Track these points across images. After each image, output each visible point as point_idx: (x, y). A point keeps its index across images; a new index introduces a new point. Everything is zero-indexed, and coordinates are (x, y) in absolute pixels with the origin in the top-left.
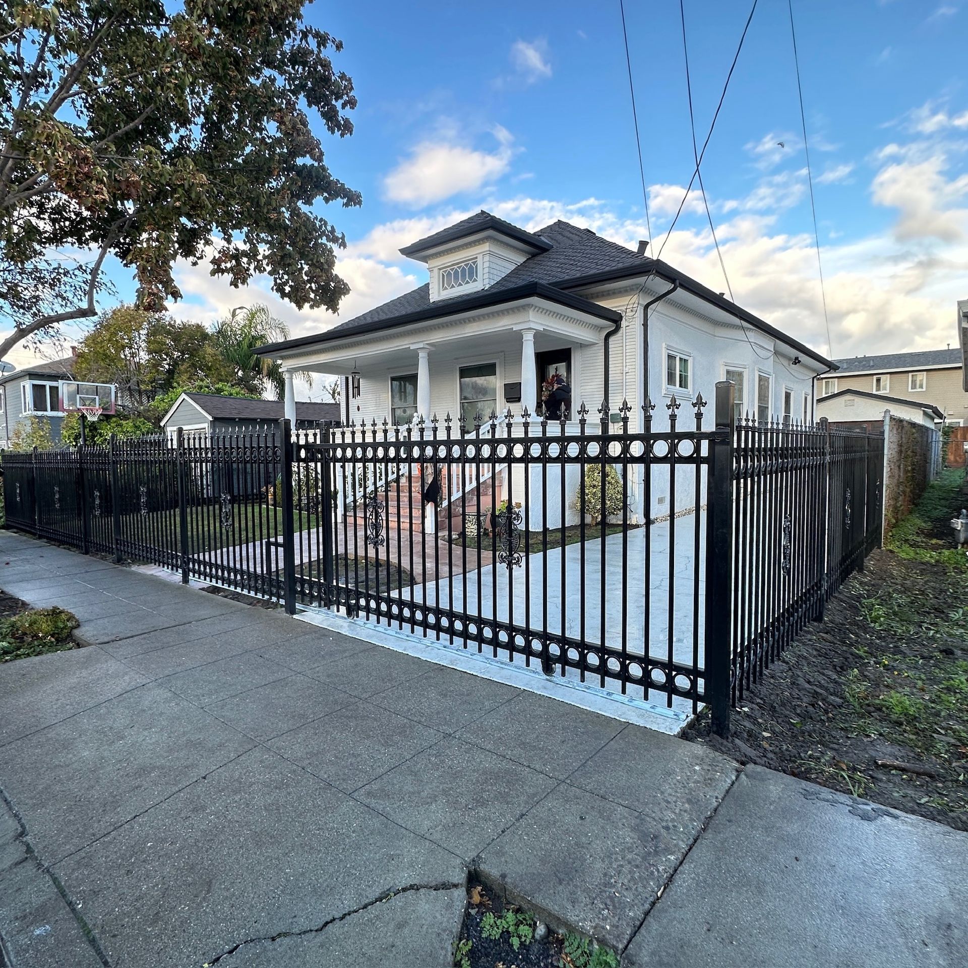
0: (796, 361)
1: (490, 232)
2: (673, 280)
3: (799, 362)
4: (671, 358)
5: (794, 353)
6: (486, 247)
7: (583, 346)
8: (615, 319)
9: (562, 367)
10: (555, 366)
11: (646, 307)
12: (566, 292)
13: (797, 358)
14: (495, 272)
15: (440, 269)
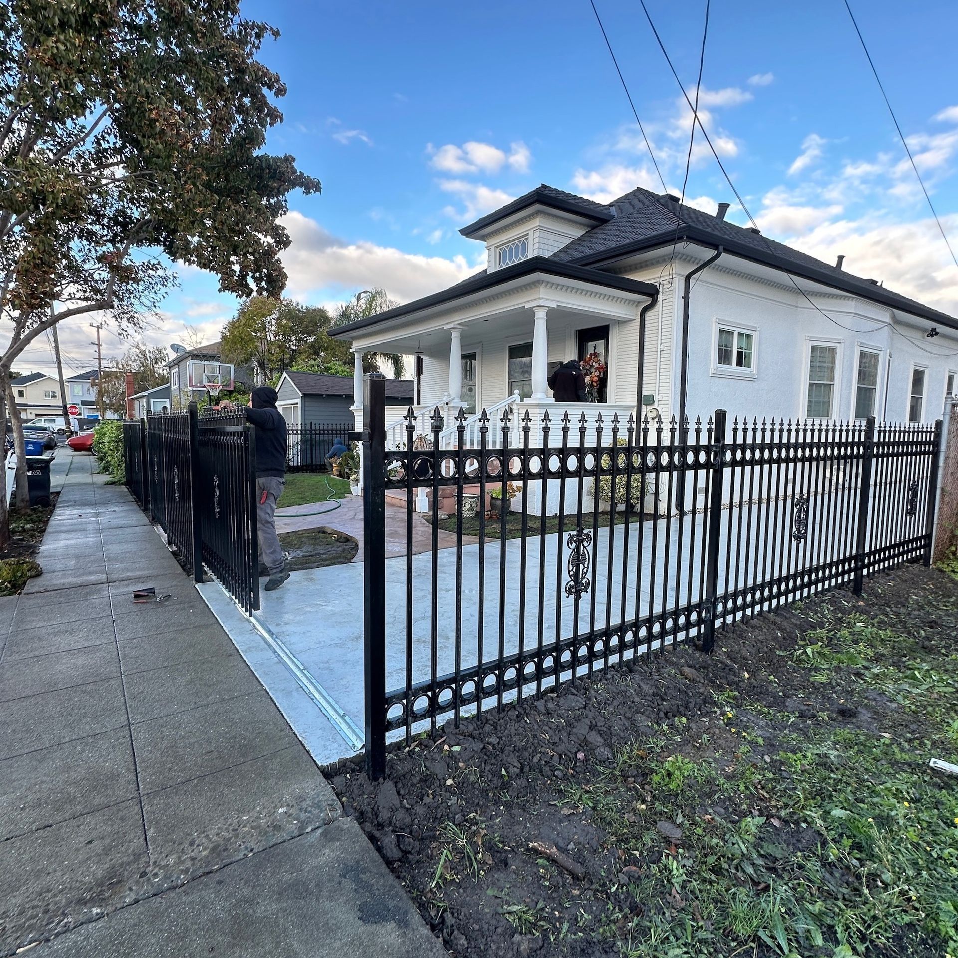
0: (933, 333)
1: (537, 206)
2: (715, 247)
3: (937, 334)
4: (725, 334)
5: (929, 324)
6: (537, 222)
7: (621, 323)
8: (651, 292)
9: (601, 344)
10: (594, 343)
11: (688, 278)
12: (587, 268)
13: (933, 330)
14: (546, 247)
15: (497, 247)
